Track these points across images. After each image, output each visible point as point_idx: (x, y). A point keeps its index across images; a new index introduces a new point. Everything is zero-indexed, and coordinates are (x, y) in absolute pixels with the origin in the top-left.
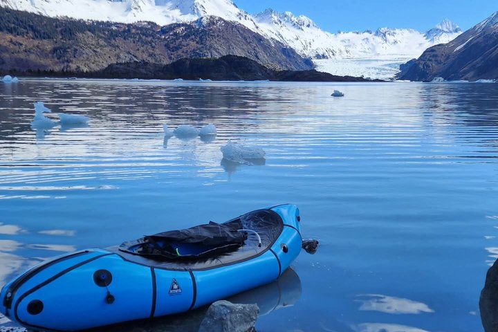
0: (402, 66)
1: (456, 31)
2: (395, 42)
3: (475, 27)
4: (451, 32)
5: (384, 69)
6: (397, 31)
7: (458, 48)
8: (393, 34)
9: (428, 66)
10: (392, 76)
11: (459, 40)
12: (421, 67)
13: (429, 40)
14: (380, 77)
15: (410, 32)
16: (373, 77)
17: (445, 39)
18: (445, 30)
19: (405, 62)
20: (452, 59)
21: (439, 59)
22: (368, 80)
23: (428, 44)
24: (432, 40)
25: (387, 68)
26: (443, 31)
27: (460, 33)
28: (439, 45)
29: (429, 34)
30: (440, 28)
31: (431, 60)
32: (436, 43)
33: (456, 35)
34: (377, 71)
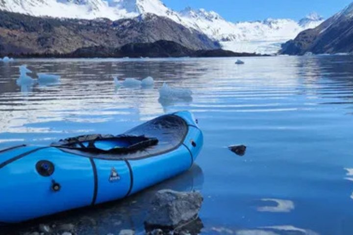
0: (283, 45)
1: (320, 19)
2: (278, 28)
3: (333, 17)
4: (317, 20)
5: (270, 48)
6: (279, 20)
7: (322, 31)
8: (276, 23)
9: (301, 44)
10: (276, 52)
11: (322, 26)
12: (296, 45)
13: (302, 25)
14: (268, 53)
15: (288, 21)
16: (263, 53)
17: (312, 25)
18: (312, 18)
19: (285, 42)
20: (318, 39)
21: (309, 39)
22: (259, 55)
23: (301, 29)
24: (304, 26)
25: (273, 46)
26: (312, 20)
27: (323, 21)
28: (309, 30)
29: (301, 22)
30: (309, 17)
31: (303, 40)
32: (306, 28)
33: (320, 22)
34: (265, 49)
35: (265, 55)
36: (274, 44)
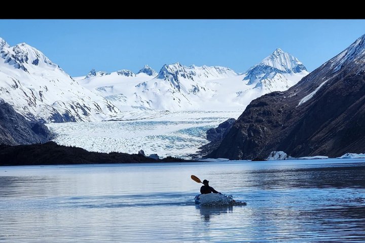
0: (211, 133)
1: (298, 69)
2: (196, 89)
3: (328, 64)
4: (289, 72)
5: (180, 139)
6: (197, 70)
7: (305, 100)
8: (191, 76)
9: (257, 132)
10: (194, 151)
11: (306, 84)
12: (245, 133)
13: (254, 85)
14: (175, 153)
15: (220, 71)
16: (162, 154)
17: (281, 84)
18: (280, 68)
19: (215, 124)
20: (296, 118)
21: (274, 118)
22: (154, 160)
23: (252, 94)
24: (259, 85)
25: (185, 136)
26: (277, 71)
27: (305, 73)
28: (273, 94)
29: (252, 75)
30: (271, 65)
31: (260, 121)
32: (266, 91)
33: (297, 78)
34: (167, 142)
35: (170, 160)
36: (189, 131)
